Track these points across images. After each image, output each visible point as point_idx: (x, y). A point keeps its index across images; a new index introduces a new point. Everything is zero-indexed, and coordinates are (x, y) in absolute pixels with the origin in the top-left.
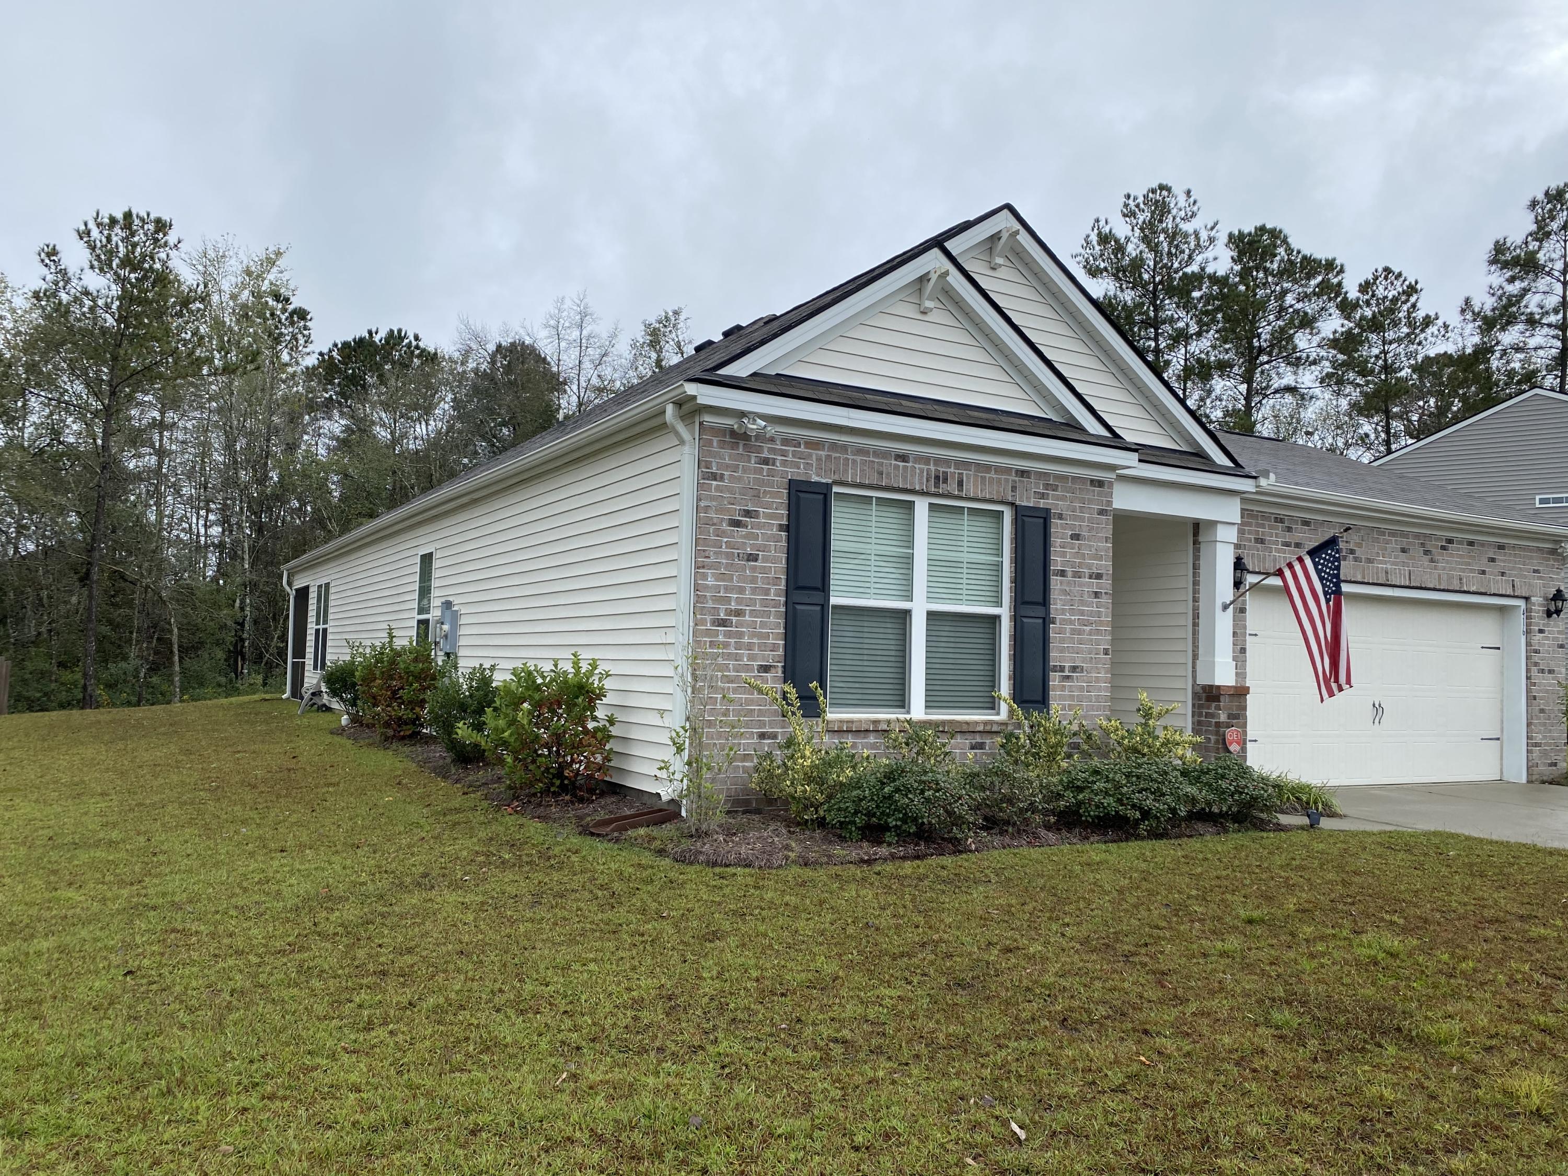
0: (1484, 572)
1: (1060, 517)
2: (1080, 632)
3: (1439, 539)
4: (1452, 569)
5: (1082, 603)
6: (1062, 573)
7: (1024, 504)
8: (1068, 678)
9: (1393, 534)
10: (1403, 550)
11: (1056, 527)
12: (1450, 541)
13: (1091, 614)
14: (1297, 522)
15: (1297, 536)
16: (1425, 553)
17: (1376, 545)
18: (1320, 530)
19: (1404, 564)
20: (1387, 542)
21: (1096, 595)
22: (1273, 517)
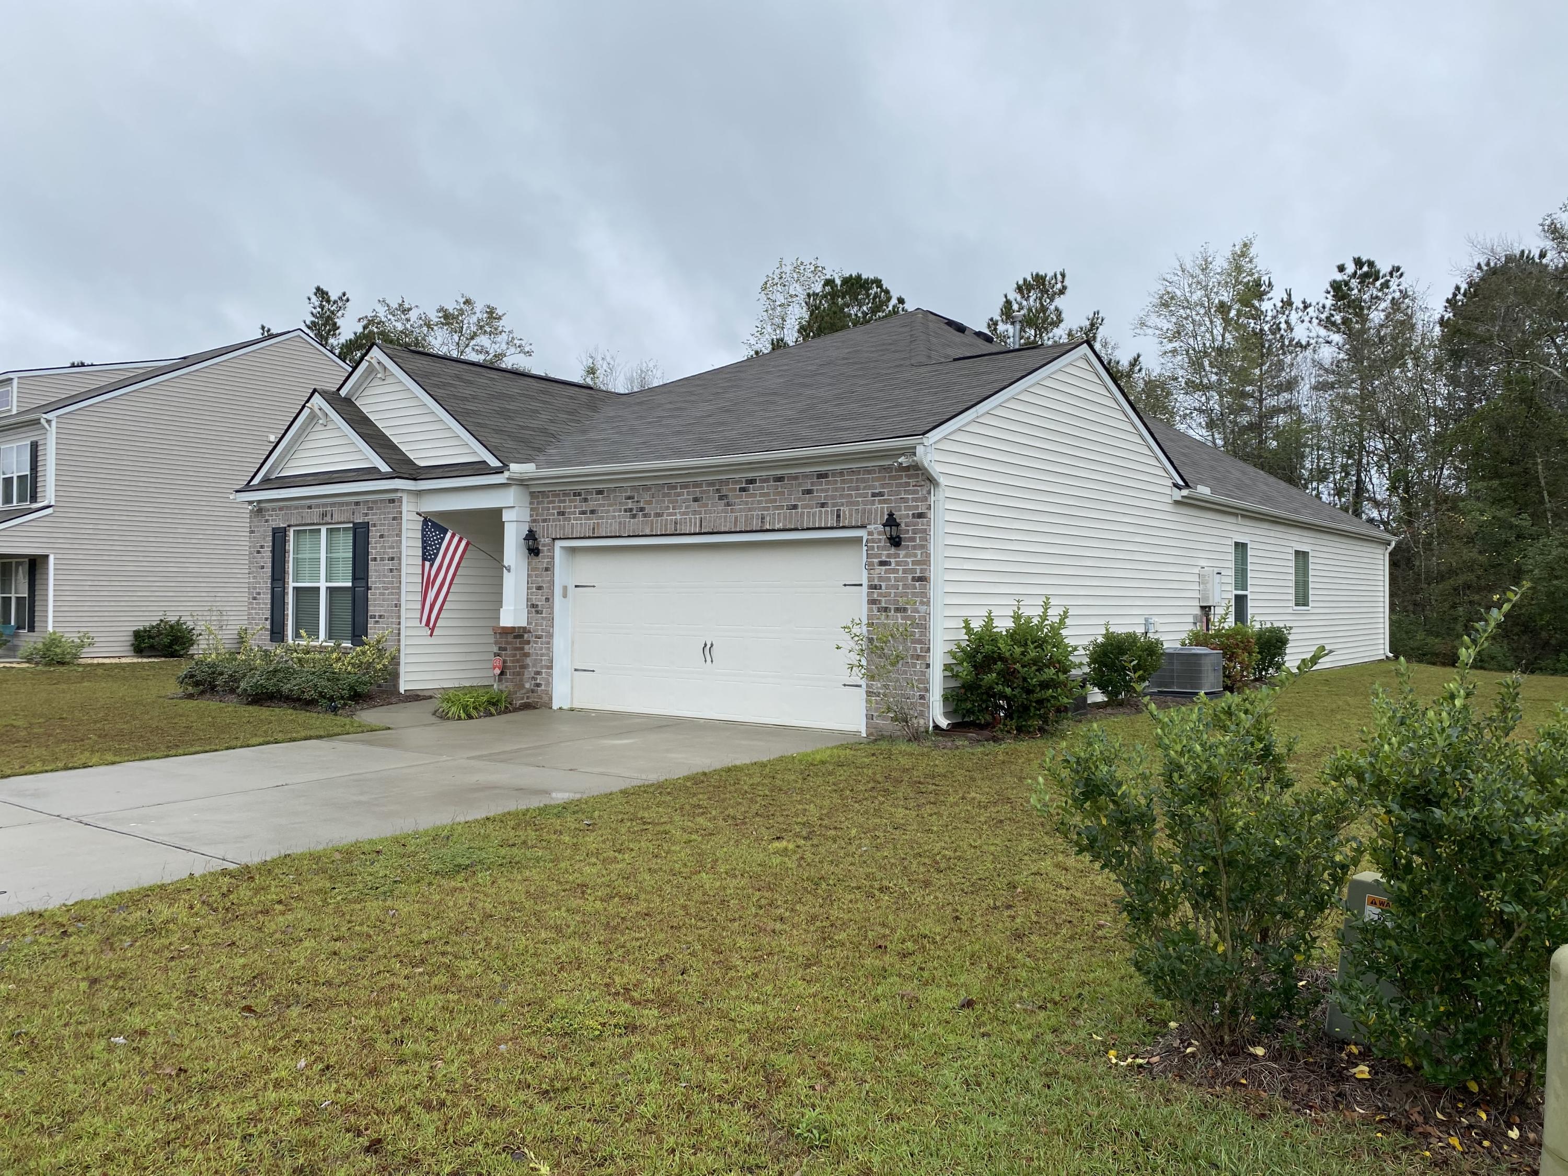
0: (795, 507)
1: (374, 525)
2: (383, 594)
3: (736, 482)
4: (750, 510)
5: (385, 576)
6: (375, 559)
7: (358, 521)
8: (377, 622)
9: (685, 486)
10: (696, 500)
11: (374, 533)
12: (751, 481)
13: (389, 583)
14: (591, 493)
15: (592, 504)
16: (721, 498)
17: (666, 499)
18: (612, 496)
19: (695, 513)
20: (679, 495)
21: (391, 570)
22: (572, 492)
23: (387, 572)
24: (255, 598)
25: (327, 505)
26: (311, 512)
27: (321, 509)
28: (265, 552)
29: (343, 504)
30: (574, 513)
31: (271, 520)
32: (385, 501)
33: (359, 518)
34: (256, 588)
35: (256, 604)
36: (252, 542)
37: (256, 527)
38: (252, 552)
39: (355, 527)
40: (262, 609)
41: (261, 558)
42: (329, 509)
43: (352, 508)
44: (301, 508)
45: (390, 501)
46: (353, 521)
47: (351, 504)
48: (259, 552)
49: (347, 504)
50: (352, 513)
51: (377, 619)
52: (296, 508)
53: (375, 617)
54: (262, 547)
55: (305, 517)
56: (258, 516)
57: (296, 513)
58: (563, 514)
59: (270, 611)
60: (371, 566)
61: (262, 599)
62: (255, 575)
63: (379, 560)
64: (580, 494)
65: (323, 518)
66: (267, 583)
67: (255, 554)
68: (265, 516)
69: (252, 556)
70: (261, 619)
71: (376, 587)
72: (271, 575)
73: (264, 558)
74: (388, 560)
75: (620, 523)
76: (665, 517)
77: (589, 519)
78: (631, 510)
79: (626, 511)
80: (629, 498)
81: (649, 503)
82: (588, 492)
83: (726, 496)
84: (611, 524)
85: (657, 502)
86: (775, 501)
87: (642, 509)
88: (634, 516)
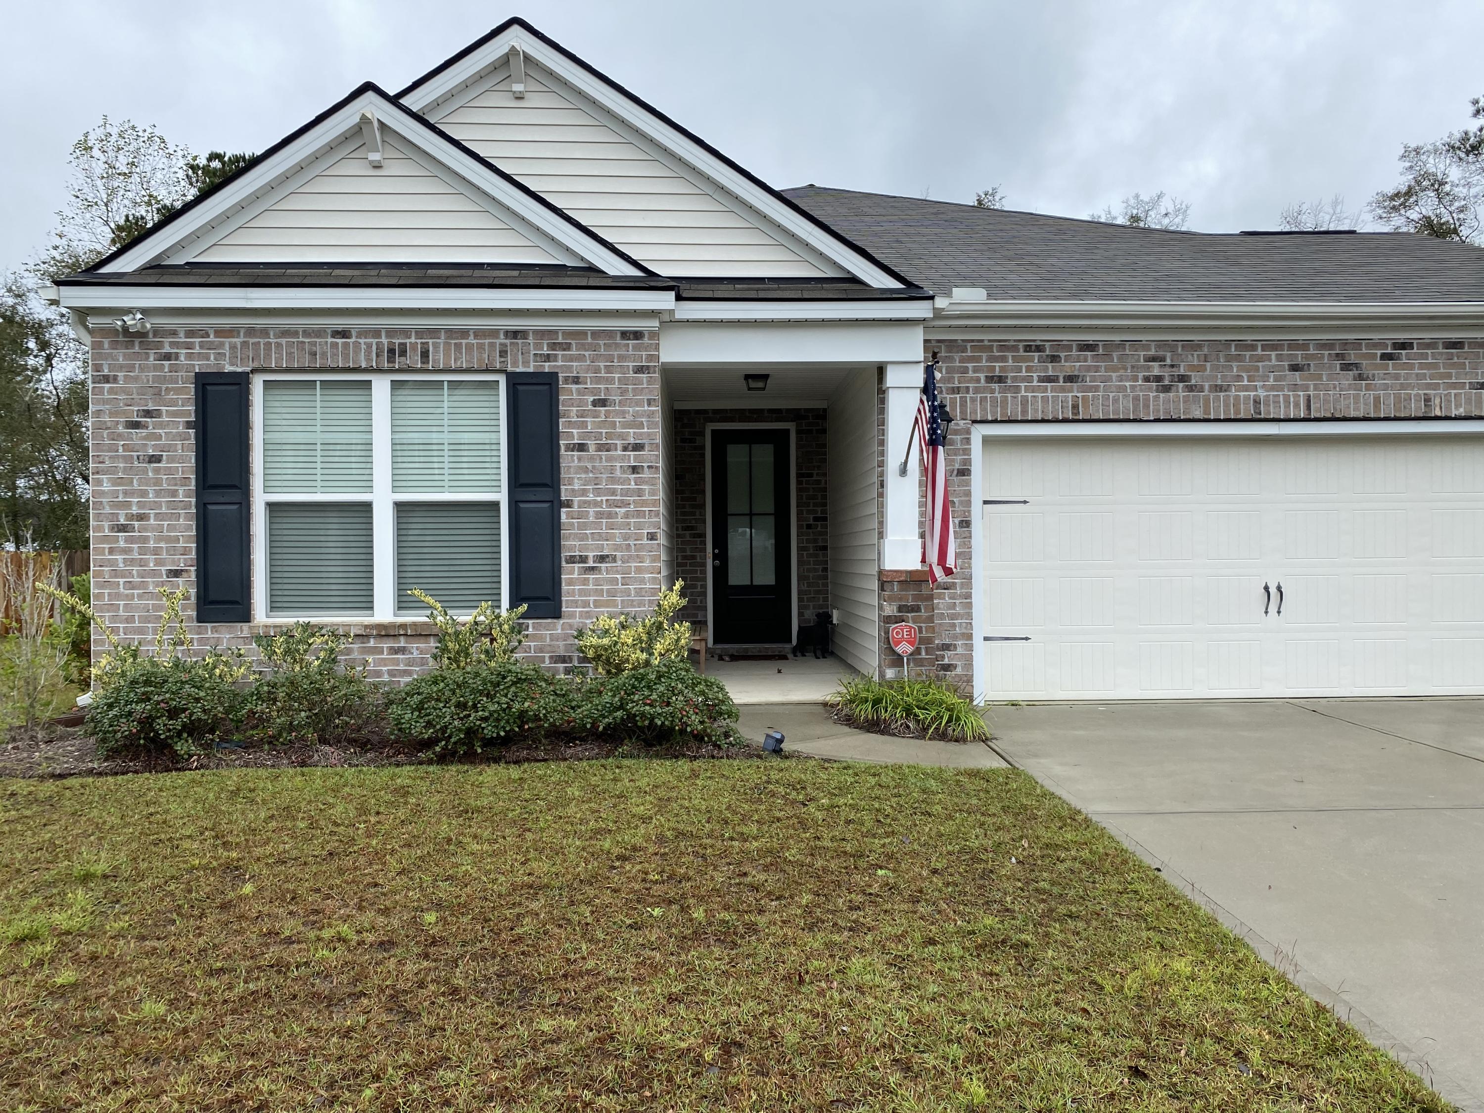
4: (1403, 387)
6: (582, 447)
7: (520, 369)
8: (592, 569)
11: (570, 396)
12: (1405, 345)
14: (1069, 348)
15: (1069, 366)
16: (1346, 367)
17: (1234, 364)
18: (1115, 355)
19: (1295, 387)
20: (1260, 359)
21: (635, 469)
22: (1021, 345)
23: (618, 473)
24: (123, 528)
25: (406, 333)
26: (346, 345)
27: (384, 340)
28: (162, 425)
29: (464, 333)
30: (1029, 379)
31: (189, 356)
32: (609, 334)
33: (526, 363)
34: (128, 505)
35: (128, 540)
36: (105, 402)
37: (121, 368)
38: (109, 424)
39: (515, 382)
40: (156, 551)
41: (145, 438)
42: (413, 340)
43: (498, 341)
44: (306, 333)
45: (625, 335)
46: (510, 369)
47: (494, 333)
48: (136, 425)
49: (479, 333)
50: (503, 353)
51: (591, 564)
52: (286, 333)
53: (583, 559)
54: (148, 413)
55: (324, 355)
56: (129, 345)
57: (290, 345)
58: (1001, 380)
59: (193, 555)
60: (569, 460)
61: (153, 530)
62: (121, 475)
63: (592, 448)
64: (1039, 349)
65: (391, 360)
66: (174, 493)
67: (121, 429)
68: (160, 345)
69: (105, 433)
70: (154, 573)
71: (585, 502)
72: (193, 477)
73: (159, 437)
74: (625, 449)
75: (1136, 399)
76: (1233, 392)
77: (1063, 390)
78: (1158, 379)
79: (1147, 379)
80: (1154, 359)
81: (1200, 369)
82: (1058, 345)
83: (1357, 366)
84: (1116, 400)
85: (1215, 368)
86: (1449, 376)
87: (1183, 379)
88: (1167, 389)
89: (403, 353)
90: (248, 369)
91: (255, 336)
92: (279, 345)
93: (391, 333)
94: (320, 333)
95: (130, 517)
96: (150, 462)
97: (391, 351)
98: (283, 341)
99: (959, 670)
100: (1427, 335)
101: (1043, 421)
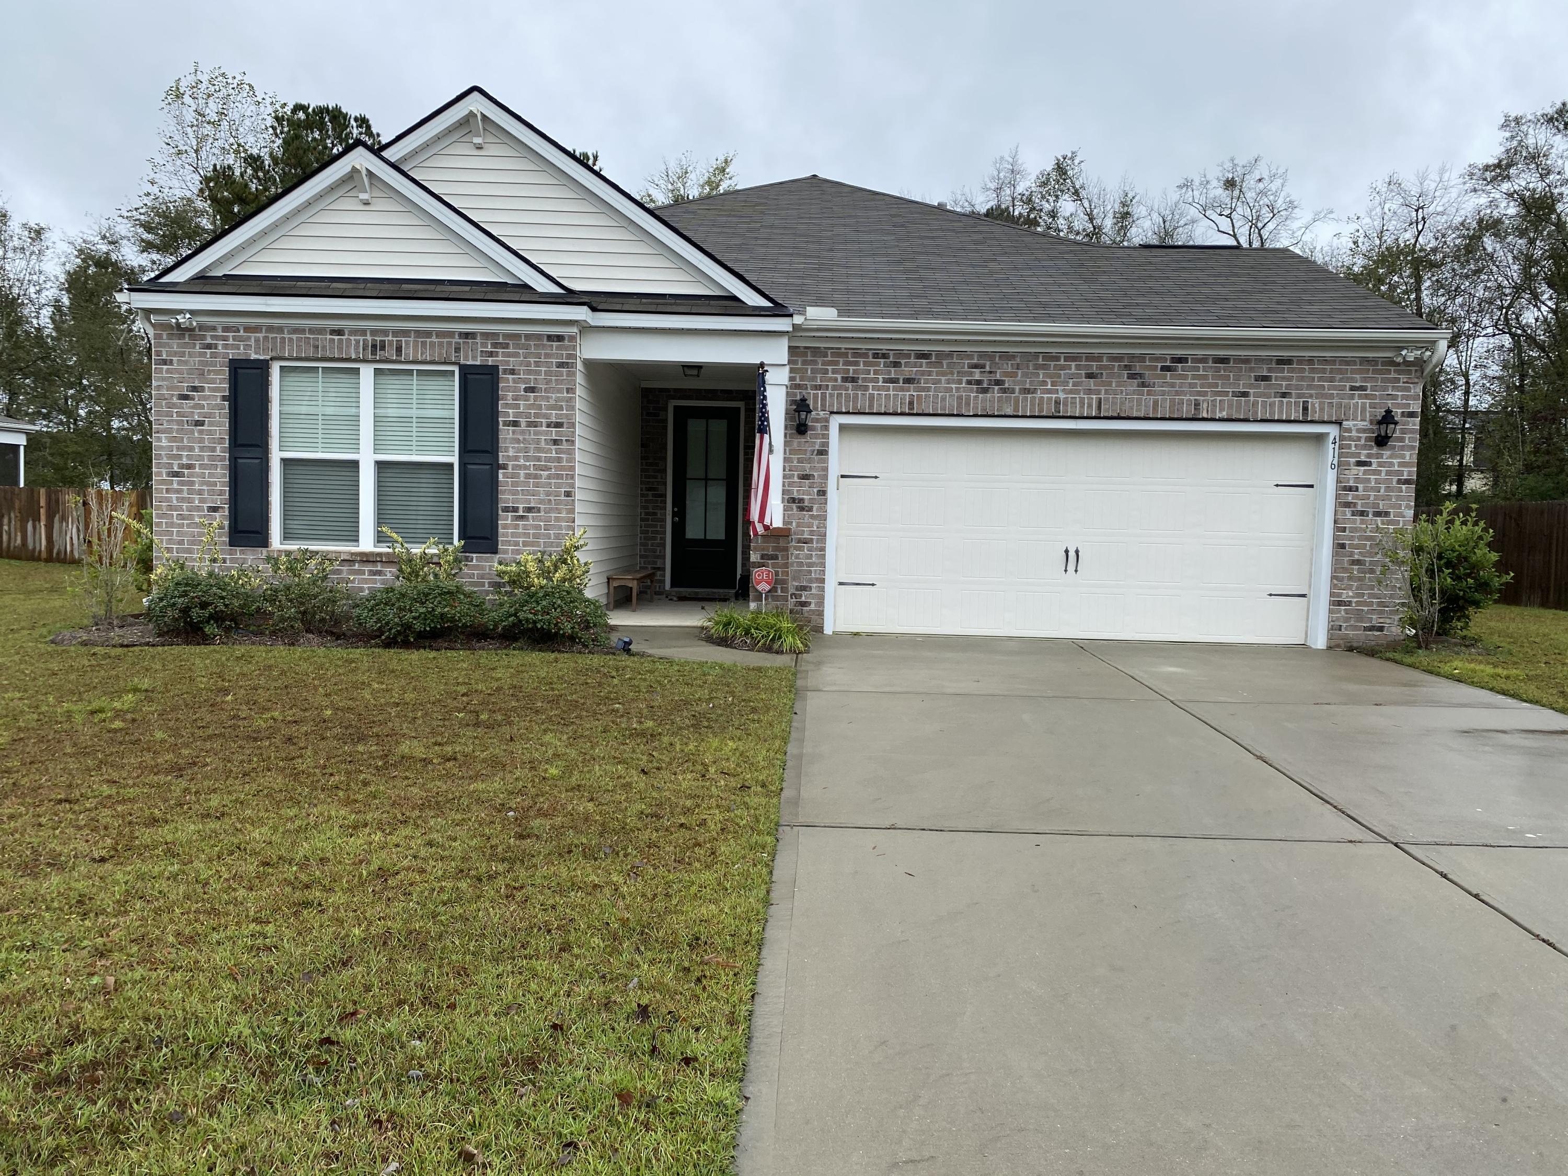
0: (1245, 394)
4: (1177, 393)
6: (515, 424)
7: (470, 362)
8: (522, 517)
9: (1071, 358)
11: (507, 383)
14: (909, 356)
15: (908, 371)
16: (1131, 376)
17: (1041, 372)
18: (945, 362)
19: (1089, 392)
20: (1063, 368)
21: (555, 442)
22: (871, 353)
23: (543, 444)
24: (176, 474)
25: (385, 332)
26: (340, 341)
27: (369, 338)
28: (205, 398)
29: (428, 334)
31: (226, 346)
32: (538, 337)
33: (474, 358)
34: (179, 457)
35: (181, 483)
36: (163, 379)
37: (175, 354)
38: (166, 396)
39: (465, 371)
40: (200, 492)
41: (193, 407)
42: (390, 338)
43: (454, 341)
44: (311, 331)
45: (550, 338)
46: (462, 362)
47: (451, 334)
48: (186, 397)
49: (440, 334)
50: (457, 350)
51: (521, 513)
52: (296, 330)
53: (515, 510)
54: (195, 389)
55: (324, 347)
56: (182, 336)
57: (299, 340)
58: (854, 380)
59: (227, 496)
60: (506, 434)
61: (198, 476)
62: (175, 434)
63: (523, 424)
64: (885, 356)
65: (374, 352)
66: (213, 449)
67: (175, 400)
68: (203, 337)
69: (164, 402)
70: (199, 509)
71: (517, 466)
72: (227, 437)
73: (203, 407)
74: (548, 426)
75: (960, 398)
76: (1039, 395)
77: (902, 389)
78: (979, 382)
79: (969, 382)
80: (976, 366)
81: (1014, 375)
82: (901, 354)
83: (1141, 375)
84: (943, 399)
85: (1025, 375)
86: (1216, 385)
87: (998, 382)
88: (985, 391)
89: (383, 348)
90: (268, 357)
91: (273, 333)
92: (291, 340)
93: (374, 332)
94: (321, 331)
95: (182, 466)
96: (196, 425)
97: (374, 346)
98: (294, 337)
99: (813, 607)
100: (1200, 352)
101: (885, 414)
